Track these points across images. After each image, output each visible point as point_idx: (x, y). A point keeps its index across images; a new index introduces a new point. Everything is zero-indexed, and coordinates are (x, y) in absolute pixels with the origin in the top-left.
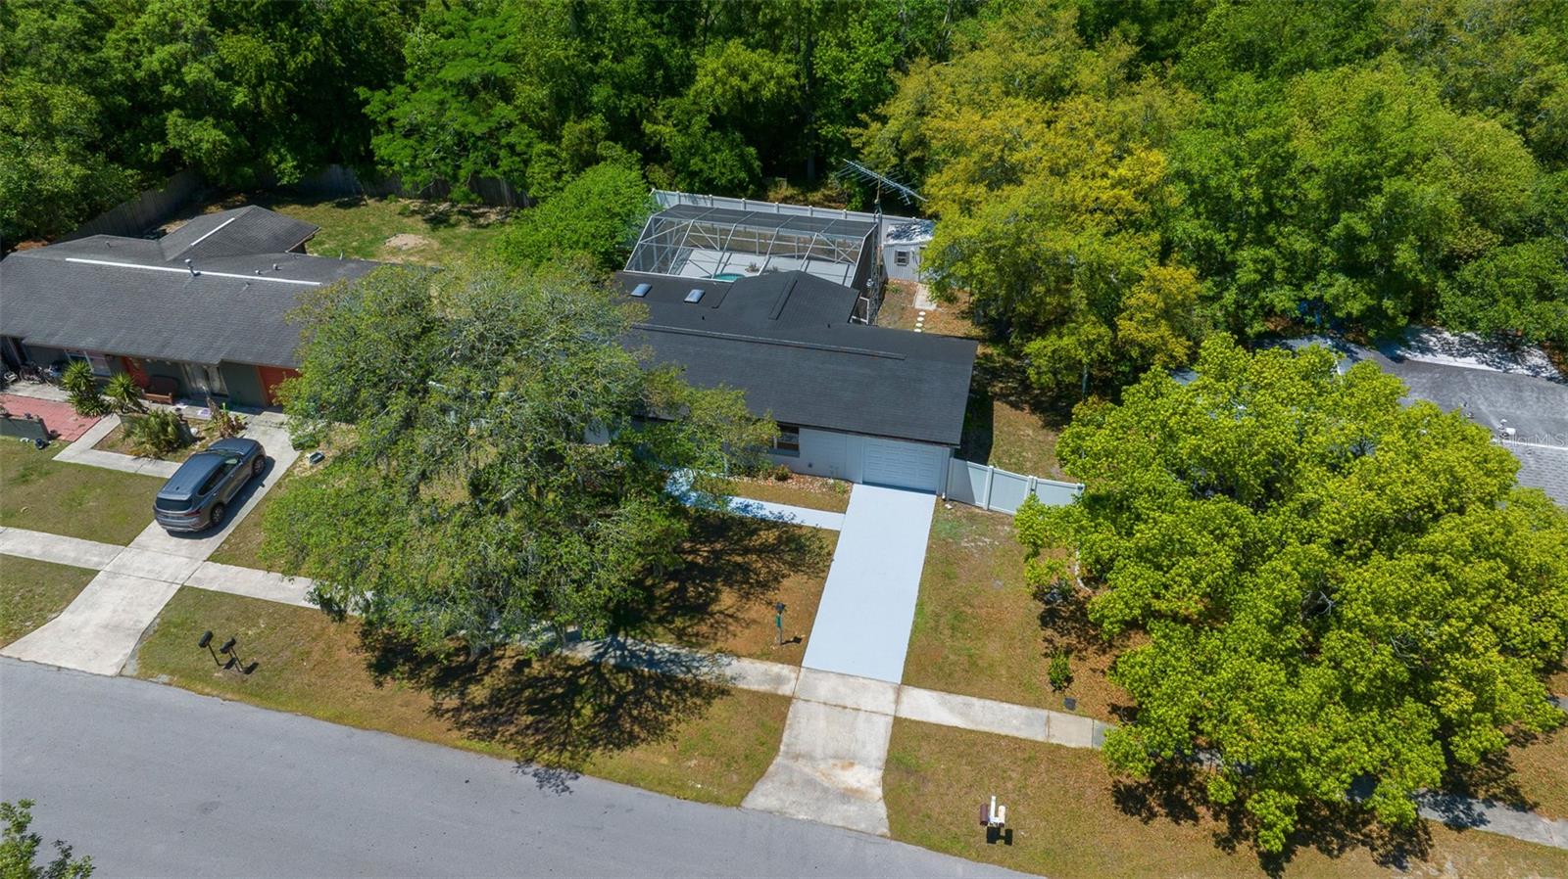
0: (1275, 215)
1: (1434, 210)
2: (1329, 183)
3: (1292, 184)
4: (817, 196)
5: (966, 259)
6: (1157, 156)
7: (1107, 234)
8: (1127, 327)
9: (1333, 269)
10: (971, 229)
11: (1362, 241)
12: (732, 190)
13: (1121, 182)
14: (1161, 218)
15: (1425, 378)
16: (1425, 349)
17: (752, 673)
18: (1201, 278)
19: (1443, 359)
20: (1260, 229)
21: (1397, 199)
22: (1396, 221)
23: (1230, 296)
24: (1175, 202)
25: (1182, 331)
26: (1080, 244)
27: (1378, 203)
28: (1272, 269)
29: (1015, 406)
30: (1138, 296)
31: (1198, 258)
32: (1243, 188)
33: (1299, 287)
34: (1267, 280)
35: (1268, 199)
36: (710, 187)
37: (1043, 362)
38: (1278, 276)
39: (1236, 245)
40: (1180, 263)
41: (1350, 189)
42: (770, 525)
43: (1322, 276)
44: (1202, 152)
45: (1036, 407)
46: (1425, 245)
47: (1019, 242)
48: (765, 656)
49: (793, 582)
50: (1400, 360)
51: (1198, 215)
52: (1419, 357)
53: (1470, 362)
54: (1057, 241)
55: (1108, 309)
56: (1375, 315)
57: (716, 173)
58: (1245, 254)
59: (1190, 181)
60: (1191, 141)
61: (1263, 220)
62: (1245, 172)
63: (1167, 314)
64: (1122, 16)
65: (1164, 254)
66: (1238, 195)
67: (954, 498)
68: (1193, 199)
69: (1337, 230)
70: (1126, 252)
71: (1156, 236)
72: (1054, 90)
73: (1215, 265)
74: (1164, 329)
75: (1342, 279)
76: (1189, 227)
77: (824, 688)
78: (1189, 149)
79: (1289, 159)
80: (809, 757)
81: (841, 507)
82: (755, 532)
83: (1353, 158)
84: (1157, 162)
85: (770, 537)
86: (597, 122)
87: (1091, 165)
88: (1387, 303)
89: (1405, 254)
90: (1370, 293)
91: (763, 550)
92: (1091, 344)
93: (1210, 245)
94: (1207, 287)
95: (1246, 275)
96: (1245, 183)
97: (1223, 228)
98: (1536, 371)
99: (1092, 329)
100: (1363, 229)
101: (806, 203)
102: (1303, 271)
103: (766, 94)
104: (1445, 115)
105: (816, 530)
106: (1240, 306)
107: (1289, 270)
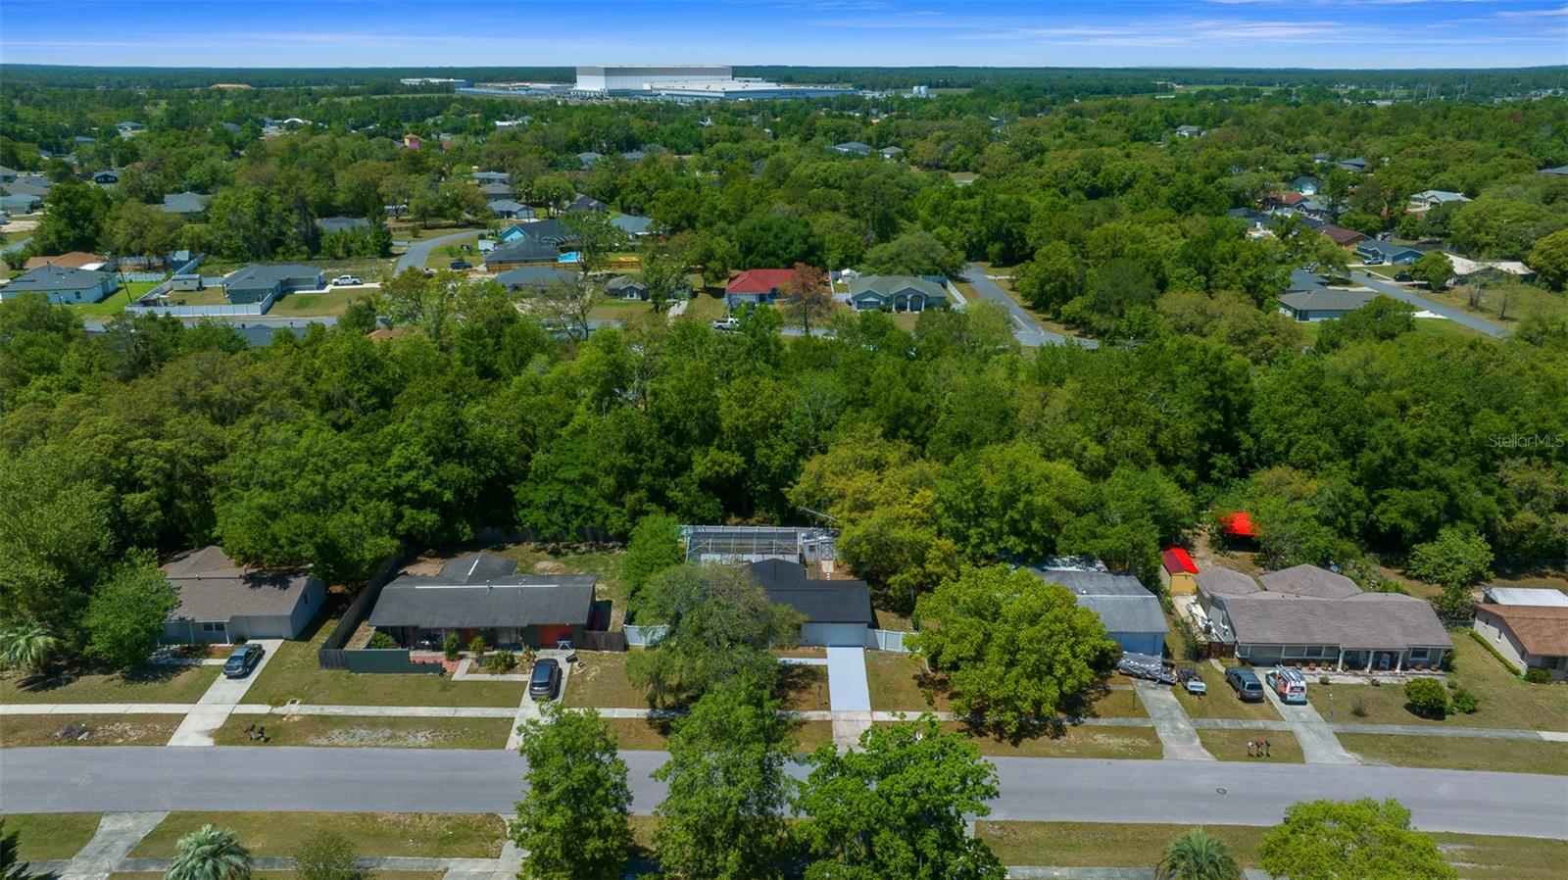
0: (981, 514)
1: (1043, 505)
2: (1001, 497)
3: (986, 500)
4: (753, 521)
5: (858, 544)
6: (928, 493)
7: (915, 529)
8: (929, 567)
9: (1009, 534)
10: (858, 532)
11: (1019, 521)
12: (713, 522)
13: (915, 505)
14: (935, 520)
15: (1054, 577)
16: (1056, 565)
17: (814, 715)
18: (955, 543)
19: (1063, 569)
20: (976, 520)
21: (1027, 504)
22: (1030, 512)
23: (969, 550)
24: (939, 511)
25: (951, 567)
26: (904, 533)
27: (1021, 505)
28: (984, 537)
29: (885, 610)
30: (932, 553)
31: (953, 535)
32: (966, 503)
33: (996, 543)
34: (982, 542)
35: (977, 508)
36: (703, 521)
37: (896, 586)
38: (987, 539)
39: (968, 528)
40: (947, 538)
41: (1009, 501)
42: (800, 666)
43: (1005, 537)
44: (948, 489)
45: (894, 610)
46: (1043, 522)
47: (881, 535)
48: (815, 709)
49: (815, 685)
50: (1045, 570)
51: (950, 517)
52: (1053, 569)
53: (1073, 569)
54: (897, 534)
55: (920, 560)
56: (1028, 552)
57: (706, 514)
58: (972, 531)
59: (944, 502)
60: (942, 484)
61: (976, 517)
62: (966, 497)
63: (945, 560)
64: (901, 426)
65: (939, 534)
66: (965, 507)
67: (871, 647)
68: (946, 510)
69: (1007, 517)
70: (924, 535)
71: (935, 528)
72: (878, 466)
73: (960, 537)
74: (944, 566)
75: (1013, 538)
76: (947, 522)
77: (843, 716)
78: (941, 489)
79: (982, 490)
80: (846, 737)
81: (825, 656)
82: (791, 671)
83: (1008, 488)
84: (929, 495)
85: (800, 671)
86: (642, 493)
87: (901, 499)
88: (1034, 546)
89: (1035, 525)
90: (1026, 543)
91: (798, 676)
92: (915, 576)
93: (957, 528)
94: (959, 547)
95: (974, 540)
96: (967, 502)
97: (961, 521)
98: (1099, 569)
99: (915, 570)
100: (1017, 516)
101: (748, 524)
102: (996, 536)
103: (732, 473)
104: (1044, 464)
105: (818, 666)
106: (974, 554)
107: (992, 536)
